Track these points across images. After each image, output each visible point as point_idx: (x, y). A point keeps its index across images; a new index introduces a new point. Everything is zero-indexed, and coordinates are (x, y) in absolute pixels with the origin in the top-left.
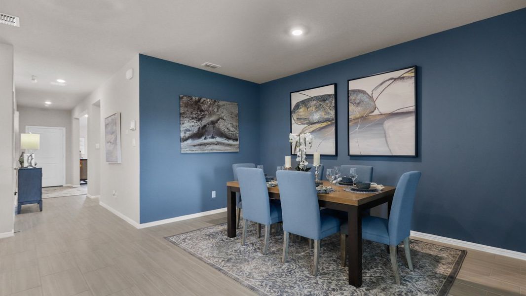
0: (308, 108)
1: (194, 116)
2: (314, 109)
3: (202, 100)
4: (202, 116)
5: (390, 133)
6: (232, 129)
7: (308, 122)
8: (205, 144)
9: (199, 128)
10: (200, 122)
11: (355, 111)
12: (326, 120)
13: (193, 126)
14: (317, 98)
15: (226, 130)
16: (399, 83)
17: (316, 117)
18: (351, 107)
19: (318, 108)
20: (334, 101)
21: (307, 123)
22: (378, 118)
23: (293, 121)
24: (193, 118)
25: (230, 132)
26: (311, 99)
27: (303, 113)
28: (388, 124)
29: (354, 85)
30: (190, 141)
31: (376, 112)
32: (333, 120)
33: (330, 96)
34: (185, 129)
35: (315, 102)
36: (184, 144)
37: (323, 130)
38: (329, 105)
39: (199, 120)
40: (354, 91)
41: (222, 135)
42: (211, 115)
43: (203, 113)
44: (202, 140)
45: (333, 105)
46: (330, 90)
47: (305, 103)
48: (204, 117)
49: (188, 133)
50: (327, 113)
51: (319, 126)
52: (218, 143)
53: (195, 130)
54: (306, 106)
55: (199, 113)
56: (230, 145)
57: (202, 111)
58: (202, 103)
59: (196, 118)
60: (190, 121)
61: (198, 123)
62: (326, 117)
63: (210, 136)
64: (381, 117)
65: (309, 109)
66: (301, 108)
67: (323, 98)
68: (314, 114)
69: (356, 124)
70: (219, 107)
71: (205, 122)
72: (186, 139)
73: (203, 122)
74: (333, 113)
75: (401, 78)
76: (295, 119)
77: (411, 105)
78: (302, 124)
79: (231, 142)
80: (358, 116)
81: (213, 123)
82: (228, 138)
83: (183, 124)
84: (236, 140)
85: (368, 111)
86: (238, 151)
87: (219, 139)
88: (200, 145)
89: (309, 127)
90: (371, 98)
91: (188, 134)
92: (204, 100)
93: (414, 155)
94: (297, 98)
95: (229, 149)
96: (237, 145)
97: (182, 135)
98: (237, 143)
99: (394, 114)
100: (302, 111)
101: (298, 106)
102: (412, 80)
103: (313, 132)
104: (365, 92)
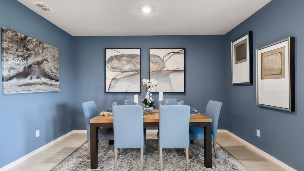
0: (120, 61)
1: (20, 54)
2: (125, 62)
3: (28, 39)
4: (28, 55)
5: (172, 81)
6: (54, 71)
7: (120, 70)
8: (30, 85)
9: (25, 67)
10: (26, 60)
11: (153, 67)
12: (134, 71)
13: (18, 64)
14: (128, 56)
15: (50, 71)
16: (177, 55)
17: (127, 67)
18: (151, 65)
19: (128, 62)
20: (140, 59)
21: (119, 71)
22: (167, 72)
23: (107, 69)
24: (18, 56)
25: (53, 74)
26: (123, 55)
27: (116, 64)
28: (172, 76)
29: (152, 52)
30: (15, 81)
31: (165, 69)
32: (139, 71)
33: (137, 55)
34: (9, 66)
35: (126, 58)
36: (6, 84)
37: (132, 77)
38: (136, 61)
39: (25, 59)
40: (153, 55)
41: (46, 75)
43: (29, 52)
44: (27, 80)
45: (139, 61)
46: (137, 52)
47: (118, 57)
48: (30, 57)
49: (12, 71)
50: (135, 66)
51: (129, 74)
52: (43, 84)
53: (21, 69)
54: (118, 59)
55: (25, 51)
56: (53, 85)
57: (28, 50)
58: (28, 42)
59: (22, 56)
60: (15, 59)
61: (24, 62)
62: (135, 68)
63: (36, 76)
64: (168, 72)
65: (121, 62)
66: (114, 61)
67: (132, 57)
68: (126, 66)
69: (154, 74)
70: (44, 49)
71: (31, 61)
72: (10, 79)
73: (29, 61)
74: (139, 66)
75: (178, 53)
76: (109, 67)
77: (182, 67)
78: (116, 71)
79: (53, 82)
80: (155, 70)
81: (39, 63)
82: (51, 79)
83: (7, 60)
84: (57, 81)
85: (161, 68)
86: (58, 90)
87: (44, 80)
88: (26, 85)
89: (121, 74)
90: (163, 60)
91: (13, 73)
92: (30, 40)
93: (184, 92)
94: (110, 53)
95: (53, 89)
96: (58, 85)
97: (6, 73)
98: (58, 83)
99: (174, 71)
100: (115, 63)
101: (111, 59)
102: (183, 55)
103: (124, 77)
104: (159, 57)
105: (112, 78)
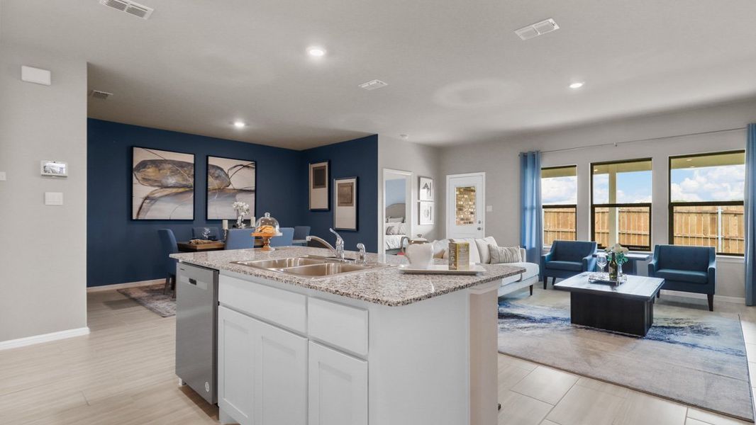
0: (159, 170)
2: (168, 173)
7: (160, 184)
11: (213, 183)
12: (184, 186)
14: (173, 162)
16: (246, 169)
17: (172, 181)
18: (210, 179)
19: (174, 173)
20: (193, 170)
21: (158, 186)
23: (134, 180)
26: (165, 161)
27: (153, 174)
28: (239, 196)
29: (213, 161)
31: (230, 187)
32: (191, 187)
33: (189, 164)
35: (170, 166)
37: (180, 195)
38: (187, 172)
40: (213, 166)
45: (192, 173)
46: (189, 158)
47: (156, 164)
50: (185, 180)
51: (174, 190)
54: (157, 166)
62: (185, 183)
64: (234, 191)
65: (161, 172)
66: (149, 168)
67: (182, 165)
68: (169, 178)
69: (215, 194)
74: (191, 181)
75: (247, 166)
76: (140, 178)
77: (253, 189)
78: (152, 186)
80: (217, 187)
85: (224, 185)
89: (162, 190)
90: (227, 175)
94: (140, 155)
99: (242, 191)
100: (151, 172)
101: (144, 164)
102: (254, 170)
103: (166, 195)
104: (222, 170)
105: (145, 195)
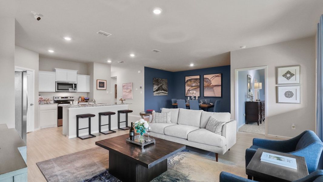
5: (215, 91)
6: (166, 88)
7: (191, 86)
8: (159, 93)
11: (205, 84)
12: (197, 86)
14: (194, 79)
15: (164, 88)
16: (217, 77)
17: (194, 85)
19: (194, 82)
20: (199, 81)
22: (212, 86)
23: (186, 86)
24: (156, 85)
26: (192, 79)
27: (190, 83)
28: (214, 88)
29: (205, 76)
30: (156, 92)
31: (211, 85)
32: (199, 86)
33: (198, 79)
36: (154, 93)
37: (196, 89)
39: (158, 85)
40: (205, 78)
42: (160, 84)
44: (158, 92)
46: (198, 77)
47: (190, 80)
50: (197, 84)
51: (194, 87)
52: (163, 93)
53: (157, 88)
54: (190, 81)
56: (165, 93)
57: (158, 82)
63: (160, 90)
67: (196, 79)
69: (206, 87)
70: (163, 81)
71: (159, 86)
72: (155, 91)
74: (199, 84)
75: (218, 76)
77: (220, 84)
78: (189, 87)
79: (166, 92)
81: (161, 86)
82: (165, 91)
83: (154, 87)
84: (167, 91)
85: (209, 85)
86: (167, 95)
87: (163, 91)
88: (158, 93)
89: (192, 88)
90: (210, 80)
91: (155, 90)
92: (159, 79)
93: (221, 96)
94: (187, 78)
95: (165, 94)
97: (154, 90)
98: (167, 92)
99: (216, 86)
101: (188, 81)
102: (221, 77)
104: (208, 79)
105: (188, 89)
